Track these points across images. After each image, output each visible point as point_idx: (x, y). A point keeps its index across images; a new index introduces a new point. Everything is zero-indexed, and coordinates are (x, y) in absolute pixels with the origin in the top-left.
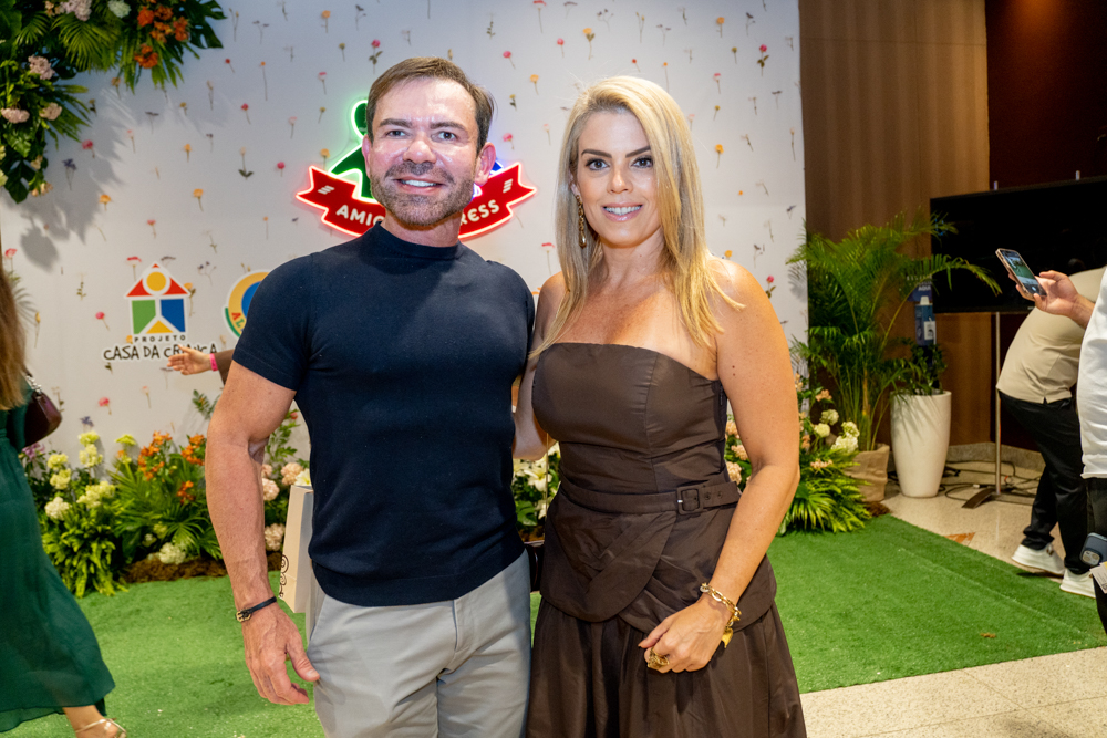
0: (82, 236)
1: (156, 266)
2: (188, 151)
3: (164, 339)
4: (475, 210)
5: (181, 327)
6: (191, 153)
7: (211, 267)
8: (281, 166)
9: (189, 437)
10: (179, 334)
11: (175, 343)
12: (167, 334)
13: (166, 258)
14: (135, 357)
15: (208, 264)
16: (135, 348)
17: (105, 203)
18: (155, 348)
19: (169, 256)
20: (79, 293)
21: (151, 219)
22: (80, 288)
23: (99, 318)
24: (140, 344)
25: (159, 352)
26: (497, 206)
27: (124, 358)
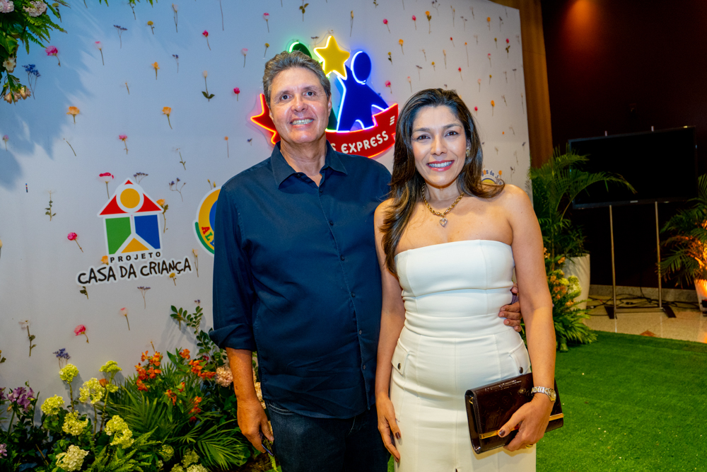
0: (49, 150)
1: (129, 182)
2: (156, 69)
3: (140, 257)
4: (374, 138)
5: (156, 245)
6: (158, 71)
7: (180, 183)
8: (237, 91)
9: (170, 355)
10: (154, 251)
11: (152, 260)
12: (143, 252)
13: (138, 174)
14: (112, 278)
15: (178, 180)
16: (111, 269)
17: (74, 115)
18: (131, 266)
19: (142, 172)
20: (47, 213)
21: (122, 135)
22: (49, 207)
23: (71, 240)
24: (116, 265)
25: (136, 271)
26: (387, 136)
27: (100, 280)
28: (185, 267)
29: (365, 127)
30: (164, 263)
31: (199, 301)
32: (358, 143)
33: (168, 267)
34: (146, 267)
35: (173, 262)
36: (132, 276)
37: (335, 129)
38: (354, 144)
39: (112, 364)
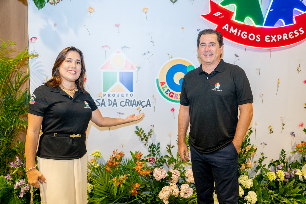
0: (76, 32)
1: (118, 52)
3: (120, 95)
4: (292, 32)
7: (150, 54)
9: (132, 153)
10: (129, 93)
11: (127, 98)
12: (123, 93)
13: (125, 47)
14: (103, 105)
15: (149, 52)
16: (103, 100)
17: (91, 12)
18: (115, 100)
19: (127, 46)
21: (117, 24)
24: (106, 98)
25: (117, 103)
26: (303, 31)
28: (147, 104)
29: (286, 25)
30: (134, 100)
31: (153, 126)
33: (137, 103)
34: (123, 101)
35: (140, 100)
36: (115, 106)
37: (262, 25)
38: (275, 36)
39: (97, 152)
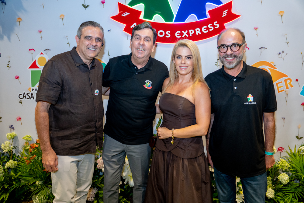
0: (9, 38)
1: (42, 54)
4: (206, 27)
8: (103, 2)
13: (46, 49)
14: (32, 98)
16: (32, 94)
17: (19, 22)
19: (48, 49)
20: (8, 66)
21: (40, 30)
22: (8, 64)
23: (16, 79)
24: (34, 92)
27: (27, 98)
29: (198, 19)
32: (190, 31)
37: (172, 21)
38: (187, 31)
39: (27, 136)
